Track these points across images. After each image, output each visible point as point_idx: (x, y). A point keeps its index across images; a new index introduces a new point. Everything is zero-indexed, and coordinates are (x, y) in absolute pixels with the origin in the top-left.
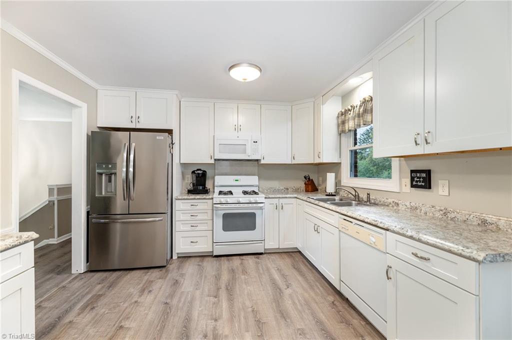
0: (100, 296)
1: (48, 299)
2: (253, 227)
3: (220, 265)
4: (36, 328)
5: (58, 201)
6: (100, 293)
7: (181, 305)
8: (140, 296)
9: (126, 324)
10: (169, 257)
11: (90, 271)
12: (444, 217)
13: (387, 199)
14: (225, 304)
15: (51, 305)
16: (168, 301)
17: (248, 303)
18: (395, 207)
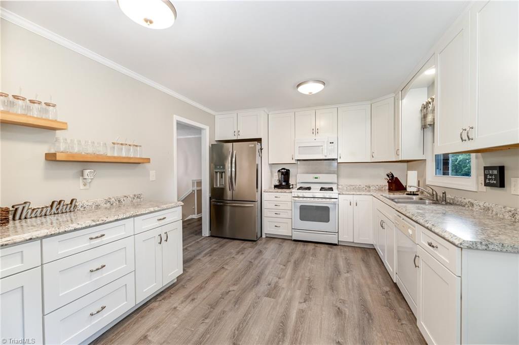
0: (215, 250)
1: (190, 246)
2: (327, 220)
3: (296, 247)
4: (183, 258)
5: (197, 190)
6: (216, 249)
7: (259, 265)
8: (236, 255)
9: (226, 267)
10: (259, 236)
11: (212, 236)
12: (513, 218)
13: (465, 199)
14: (289, 271)
15: (191, 249)
16: (252, 261)
17: (307, 275)
18: (471, 208)
